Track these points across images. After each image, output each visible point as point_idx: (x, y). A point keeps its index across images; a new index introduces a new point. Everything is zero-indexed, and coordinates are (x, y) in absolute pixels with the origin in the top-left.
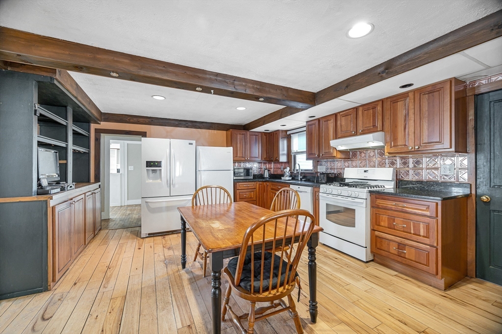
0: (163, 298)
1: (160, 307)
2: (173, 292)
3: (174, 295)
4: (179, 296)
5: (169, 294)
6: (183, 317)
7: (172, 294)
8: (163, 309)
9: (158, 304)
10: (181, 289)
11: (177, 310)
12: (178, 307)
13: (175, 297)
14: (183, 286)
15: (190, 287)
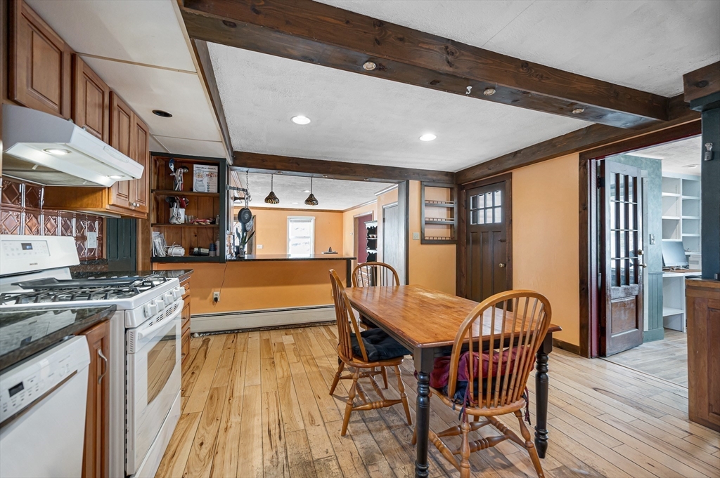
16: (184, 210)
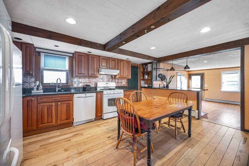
0: (185, 164)
1: (190, 161)
2: (177, 161)
3: (178, 160)
4: (177, 157)
5: (179, 163)
6: (186, 150)
7: (178, 161)
8: (190, 159)
9: (190, 163)
10: (171, 159)
11: (185, 153)
12: (183, 154)
13: (179, 159)
14: (169, 159)
15: (167, 156)
16: (147, 76)
